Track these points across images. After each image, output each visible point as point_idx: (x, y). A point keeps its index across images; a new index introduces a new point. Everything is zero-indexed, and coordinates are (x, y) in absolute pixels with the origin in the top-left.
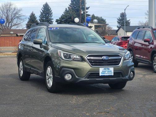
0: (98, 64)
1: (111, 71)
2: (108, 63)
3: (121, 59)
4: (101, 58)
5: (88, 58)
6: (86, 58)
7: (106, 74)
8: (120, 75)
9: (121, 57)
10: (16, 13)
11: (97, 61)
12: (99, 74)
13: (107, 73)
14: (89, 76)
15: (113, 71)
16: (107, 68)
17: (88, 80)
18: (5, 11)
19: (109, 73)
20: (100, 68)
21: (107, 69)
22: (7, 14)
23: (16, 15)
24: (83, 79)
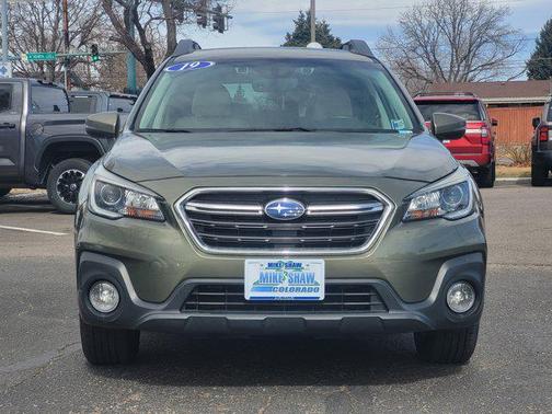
0: (239, 238)
1: (311, 278)
2: (300, 233)
3: (380, 214)
4: (257, 209)
5: (192, 206)
6: (178, 205)
7: (281, 290)
8: (367, 299)
9: (385, 205)
10: (488, 25)
11: (237, 225)
12: (241, 288)
13: (285, 284)
14: (191, 297)
15: (321, 280)
16: (285, 261)
17: (185, 316)
18: (448, 18)
19: (298, 290)
20: (247, 261)
21: (290, 265)
22: (454, 28)
23: (487, 29)
24: (159, 313)
